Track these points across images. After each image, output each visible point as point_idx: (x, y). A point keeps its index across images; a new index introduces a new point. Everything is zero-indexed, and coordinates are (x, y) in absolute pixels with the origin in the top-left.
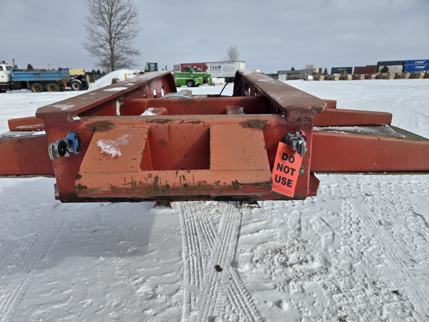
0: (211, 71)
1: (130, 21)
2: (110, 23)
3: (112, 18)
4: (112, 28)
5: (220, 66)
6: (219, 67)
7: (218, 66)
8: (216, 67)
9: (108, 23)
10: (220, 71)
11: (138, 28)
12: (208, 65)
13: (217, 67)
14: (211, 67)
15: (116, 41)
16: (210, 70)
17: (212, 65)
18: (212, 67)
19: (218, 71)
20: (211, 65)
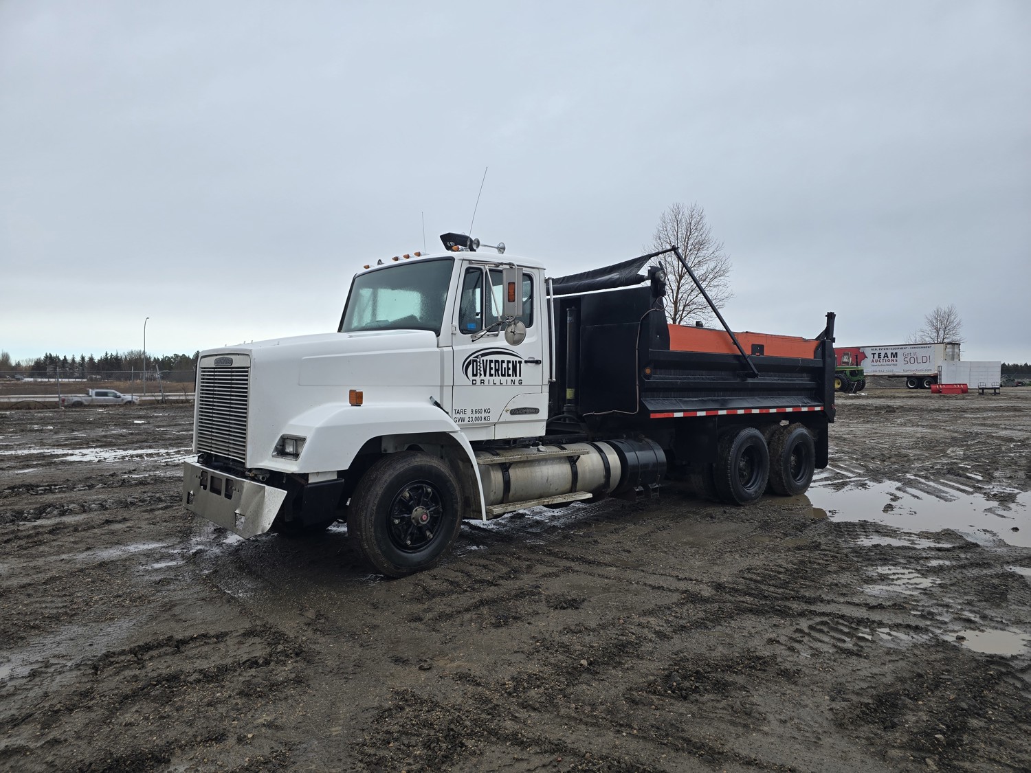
0: (875, 364)
1: (712, 283)
2: (679, 288)
3: (683, 281)
4: (680, 296)
5: (896, 353)
6: (895, 355)
7: (892, 353)
8: (886, 355)
9: (675, 288)
10: (895, 363)
11: (726, 295)
12: (868, 353)
13: (889, 355)
14: (874, 354)
15: (684, 315)
16: (873, 361)
17: (877, 352)
18: (876, 356)
19: (890, 363)
20: (874, 352)
